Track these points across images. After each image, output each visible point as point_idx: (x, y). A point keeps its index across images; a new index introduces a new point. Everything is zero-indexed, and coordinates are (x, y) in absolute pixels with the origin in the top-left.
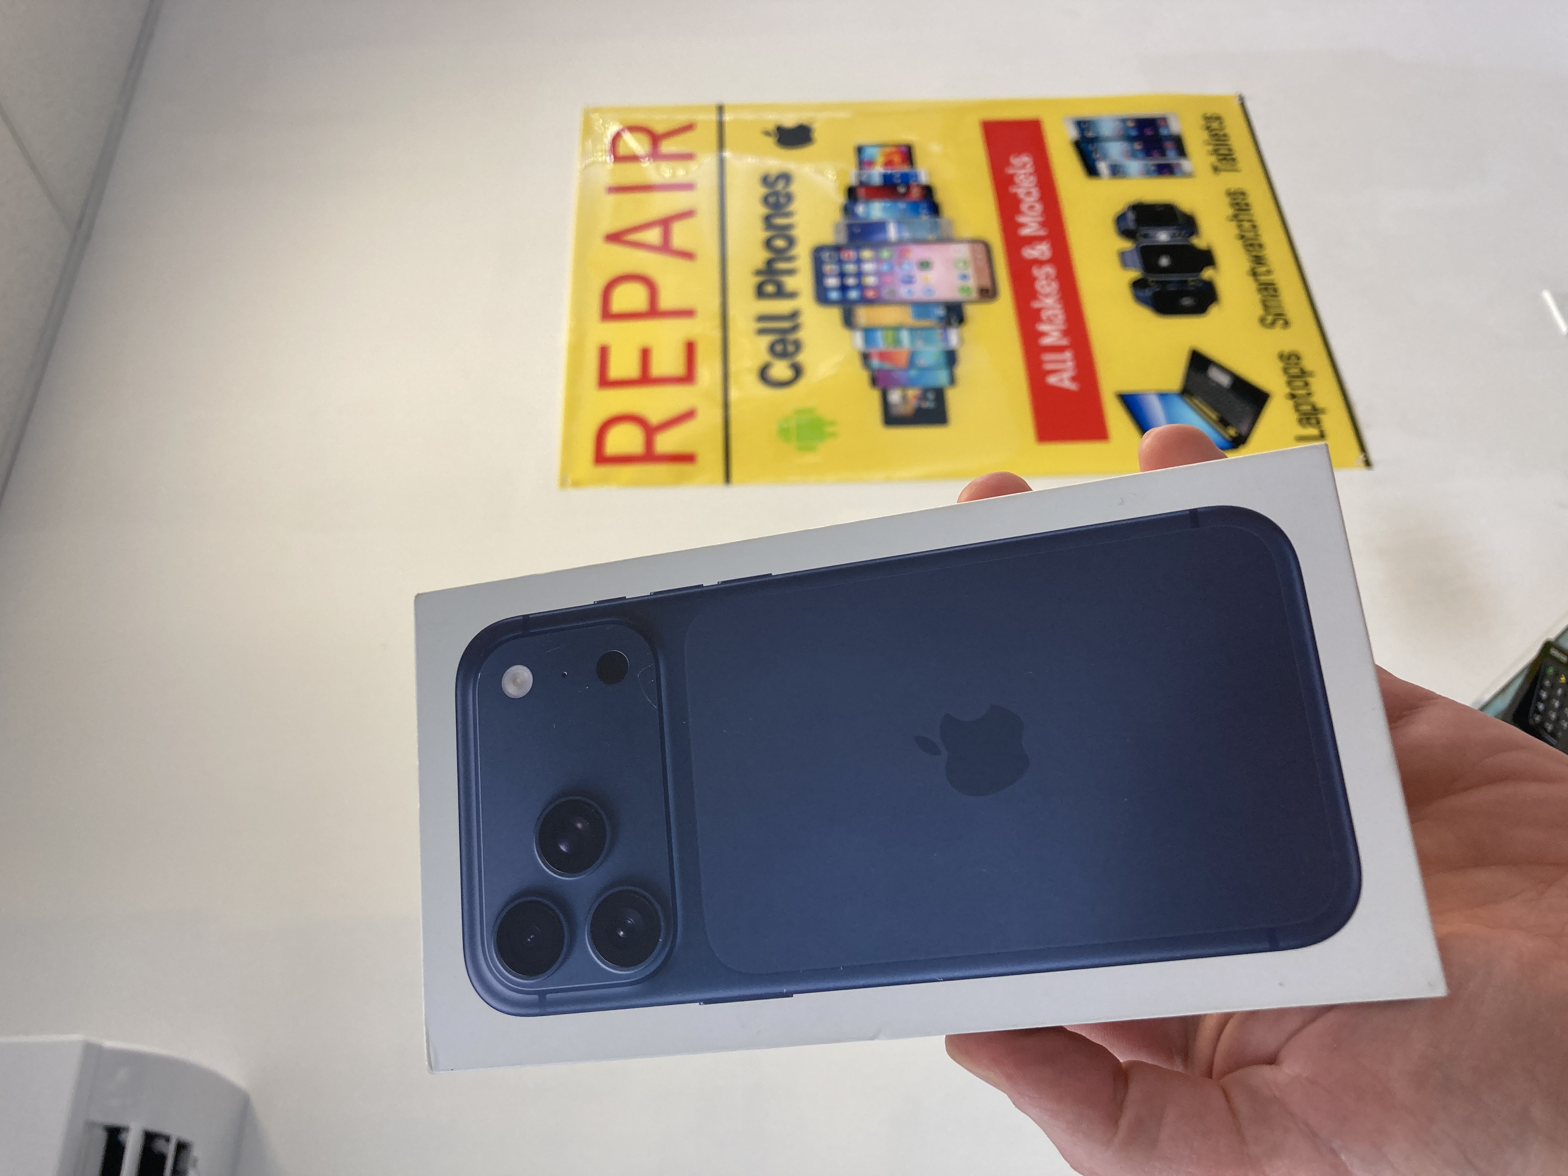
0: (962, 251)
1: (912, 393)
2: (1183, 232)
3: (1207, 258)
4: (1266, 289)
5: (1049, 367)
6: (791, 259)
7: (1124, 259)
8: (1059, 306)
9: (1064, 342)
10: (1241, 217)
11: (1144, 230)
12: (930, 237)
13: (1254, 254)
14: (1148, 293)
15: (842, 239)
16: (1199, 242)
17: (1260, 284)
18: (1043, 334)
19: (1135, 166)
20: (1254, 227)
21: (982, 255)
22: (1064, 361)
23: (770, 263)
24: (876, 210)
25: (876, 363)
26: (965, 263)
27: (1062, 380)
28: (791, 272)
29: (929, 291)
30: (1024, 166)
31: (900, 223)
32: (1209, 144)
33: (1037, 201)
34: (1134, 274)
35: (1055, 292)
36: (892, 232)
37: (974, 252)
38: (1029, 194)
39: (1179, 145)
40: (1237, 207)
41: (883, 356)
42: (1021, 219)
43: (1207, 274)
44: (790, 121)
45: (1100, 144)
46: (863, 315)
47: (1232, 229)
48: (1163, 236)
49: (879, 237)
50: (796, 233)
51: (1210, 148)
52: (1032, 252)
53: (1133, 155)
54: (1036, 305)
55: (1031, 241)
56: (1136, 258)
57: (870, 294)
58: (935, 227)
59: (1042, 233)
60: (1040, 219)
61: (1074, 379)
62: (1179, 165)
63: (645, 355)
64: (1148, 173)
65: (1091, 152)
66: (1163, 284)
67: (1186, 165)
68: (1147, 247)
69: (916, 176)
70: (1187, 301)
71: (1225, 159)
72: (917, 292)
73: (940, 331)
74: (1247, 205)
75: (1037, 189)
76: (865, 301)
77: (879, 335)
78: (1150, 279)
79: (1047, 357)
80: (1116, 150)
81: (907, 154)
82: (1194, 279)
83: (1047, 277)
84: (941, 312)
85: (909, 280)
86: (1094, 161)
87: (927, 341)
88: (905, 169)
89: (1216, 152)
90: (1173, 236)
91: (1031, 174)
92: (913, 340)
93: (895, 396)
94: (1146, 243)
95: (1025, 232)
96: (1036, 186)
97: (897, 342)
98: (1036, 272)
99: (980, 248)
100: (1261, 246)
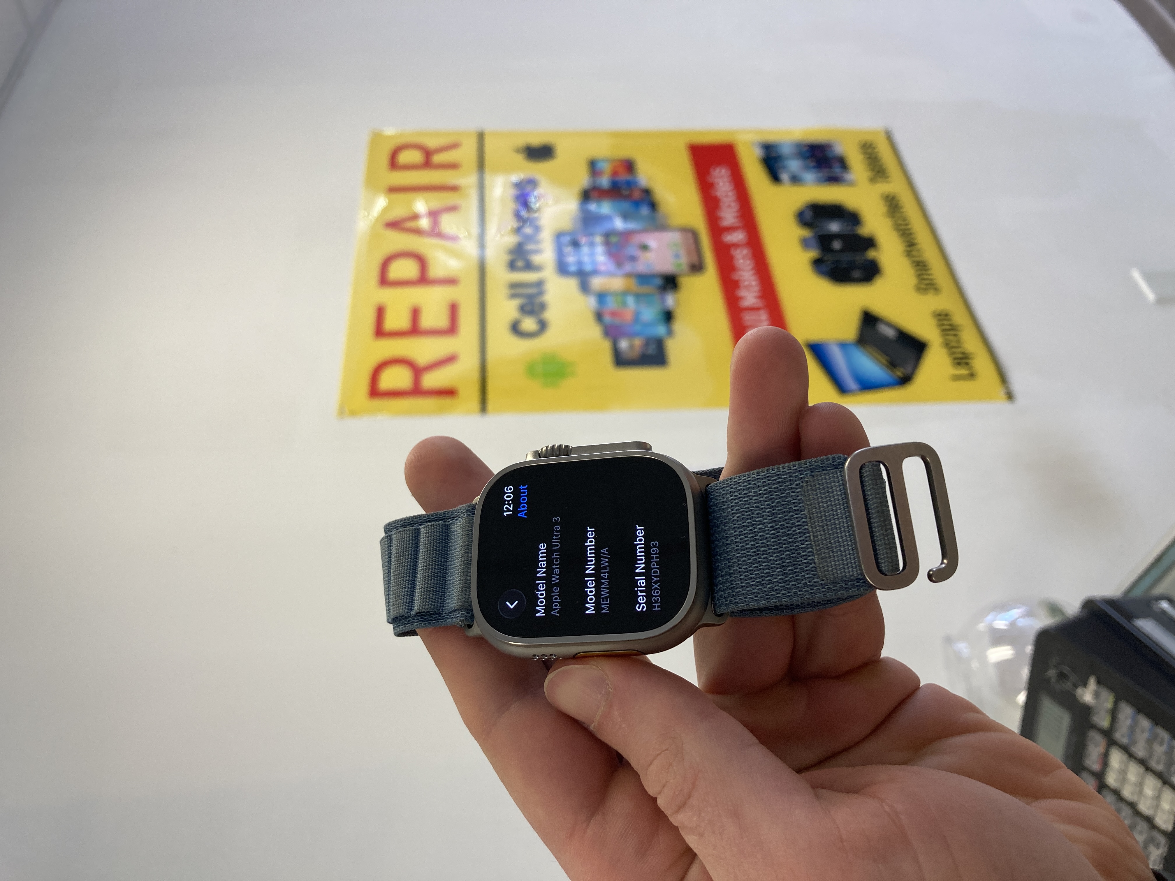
0: (675, 237)
1: (638, 342)
2: (850, 224)
3: (870, 243)
5: (748, 323)
6: (537, 242)
7: (804, 243)
8: (753, 278)
9: (760, 304)
10: (895, 214)
11: (819, 222)
12: (651, 226)
13: (908, 240)
14: (826, 267)
15: (577, 226)
16: (863, 231)
17: (914, 262)
18: (742, 298)
19: (809, 176)
20: (906, 221)
21: (691, 241)
22: (760, 318)
23: (519, 245)
24: (604, 208)
25: (607, 319)
26: (677, 245)
28: (537, 252)
29: (650, 266)
30: (722, 177)
31: (626, 217)
32: (866, 164)
33: (734, 201)
34: (813, 254)
35: (751, 266)
36: (618, 224)
37: (683, 237)
38: (727, 196)
39: (843, 163)
40: (891, 207)
41: (614, 314)
42: (723, 214)
43: (871, 254)
44: (536, 141)
45: (782, 161)
46: (596, 283)
47: (889, 222)
48: (834, 227)
49: (608, 226)
50: (541, 223)
51: (867, 166)
52: (731, 238)
53: (807, 168)
54: (735, 276)
55: (730, 229)
56: (815, 243)
57: (602, 268)
58: (654, 217)
59: (738, 225)
60: (736, 214)
62: (843, 176)
63: (415, 312)
64: (820, 182)
65: (775, 166)
66: (837, 262)
67: (849, 176)
68: (822, 235)
69: (636, 182)
70: (857, 274)
71: (878, 173)
72: (641, 267)
73: (657, 297)
74: (899, 205)
75: (735, 192)
76: (597, 273)
77: (610, 299)
78: (826, 258)
79: (746, 315)
81: (629, 166)
82: (861, 257)
83: (744, 256)
84: (659, 281)
85: (633, 259)
86: (778, 172)
87: (648, 303)
88: (628, 177)
89: (871, 168)
90: (842, 227)
91: (729, 182)
92: (636, 303)
93: (624, 344)
94: (822, 233)
95: (725, 223)
96: (732, 191)
97: (624, 304)
98: (735, 252)
99: (690, 235)
100: (911, 234)
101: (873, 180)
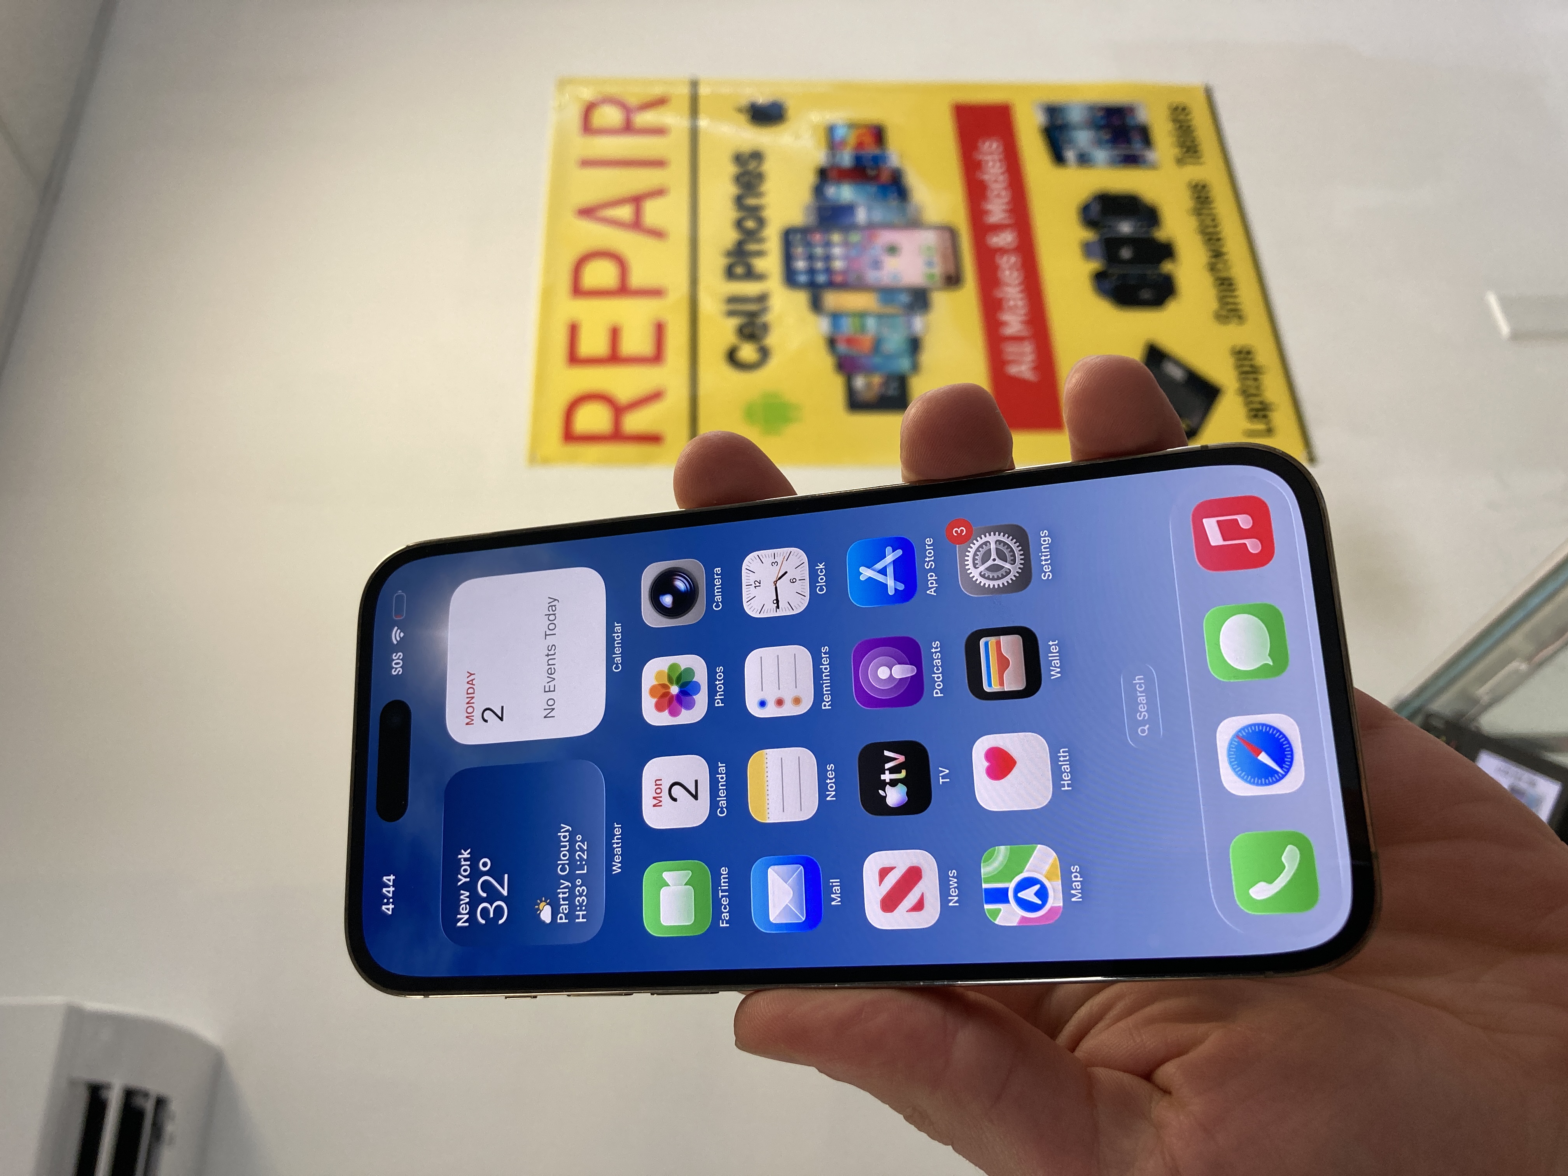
0: (929, 238)
1: (876, 379)
2: (1145, 224)
3: (1167, 251)
4: (1223, 284)
5: (1010, 357)
6: (760, 240)
7: (1086, 250)
8: (1019, 296)
9: (1025, 332)
10: (1202, 211)
11: (1108, 221)
12: (899, 221)
13: (1214, 248)
14: (1110, 285)
15: (812, 221)
16: (1161, 234)
17: (1217, 279)
18: (1005, 324)
19: (1101, 155)
20: (1215, 221)
21: (948, 243)
22: (1024, 352)
23: (740, 244)
24: (846, 193)
25: (842, 348)
26: (929, 248)
27: (1022, 371)
28: (760, 254)
29: (896, 276)
30: (991, 153)
31: (869, 206)
32: (1174, 136)
33: (1005, 189)
34: (1096, 265)
35: (1019, 280)
36: (861, 216)
37: (939, 238)
38: (996, 181)
39: (1145, 135)
40: (1198, 200)
41: (850, 341)
42: (989, 207)
43: (1167, 267)
44: (764, 98)
45: (1068, 131)
46: (832, 299)
47: (1193, 222)
48: (1125, 228)
49: (847, 220)
50: (766, 214)
51: (1176, 139)
52: (997, 240)
53: (1100, 144)
54: (999, 293)
55: (996, 228)
56: (1099, 249)
57: (838, 278)
58: (903, 211)
59: (1008, 221)
60: (1006, 207)
61: (1033, 370)
62: (1144, 156)
63: (615, 333)
64: (1113, 163)
65: (1060, 139)
66: (1124, 276)
67: (1152, 156)
68: (1109, 237)
69: (886, 159)
70: (1146, 295)
71: (1188, 152)
72: (885, 277)
73: (902, 319)
74: (1209, 198)
75: (1006, 175)
76: (832, 285)
77: (846, 320)
78: (1110, 271)
79: (1008, 347)
80: (1084, 138)
81: (878, 135)
82: (1153, 272)
83: (1011, 266)
84: (905, 298)
85: (877, 265)
86: (1063, 147)
87: (893, 327)
88: (877, 151)
89: (1180, 144)
90: (1135, 228)
91: (1000, 161)
92: (878, 328)
93: (860, 382)
95: (992, 219)
96: (1003, 173)
97: (863, 328)
98: (1000, 260)
99: (947, 235)
100: (1220, 240)
101: (1181, 161)
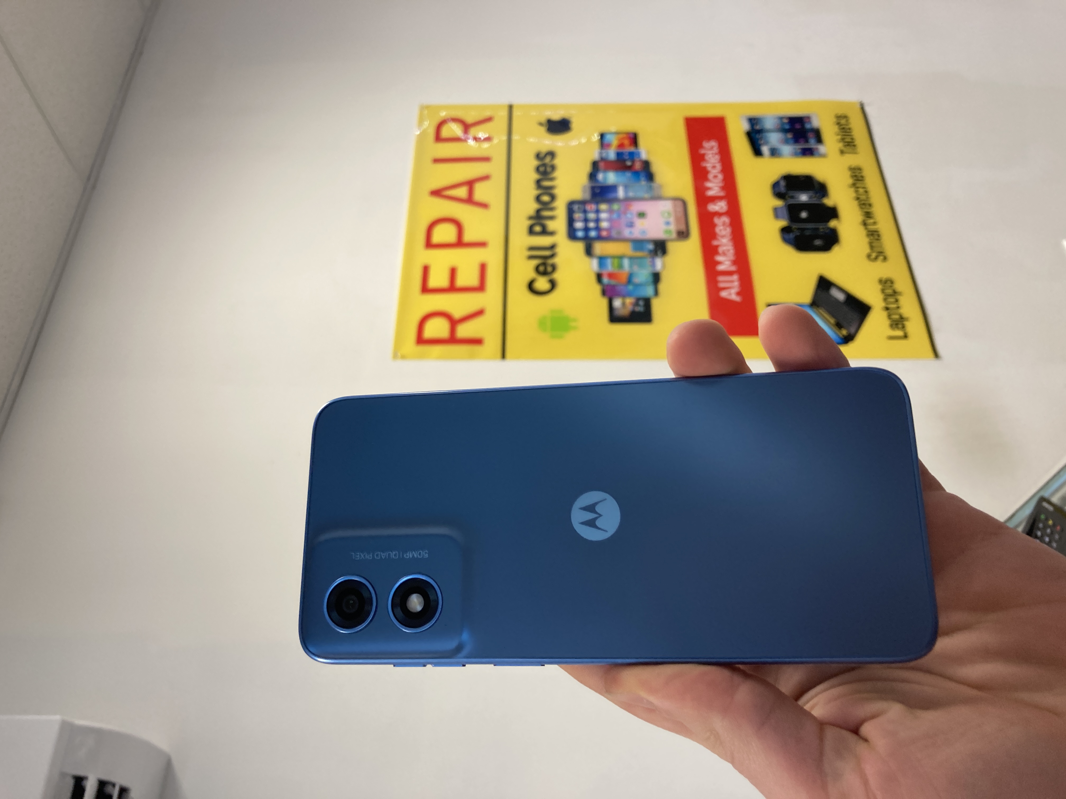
0: (667, 206)
1: (629, 301)
2: (818, 195)
3: (833, 213)
4: (872, 235)
5: (721, 285)
6: (552, 209)
7: (776, 213)
8: (731, 244)
9: (733, 268)
10: (858, 185)
11: (791, 193)
12: (646, 196)
13: (866, 210)
14: (792, 236)
15: (587, 196)
16: (828, 202)
17: (869, 231)
18: (719, 263)
19: (787, 149)
20: (866, 192)
21: (680, 209)
22: (732, 282)
23: (538, 211)
24: (611, 178)
25: (605, 280)
26: (669, 214)
27: (730, 294)
28: (552, 218)
29: (644, 232)
30: (712, 148)
31: (626, 187)
32: (838, 135)
33: (719, 173)
34: (783, 223)
35: (729, 234)
36: (621, 193)
37: (675, 206)
38: (714, 167)
40: (855, 178)
42: (708, 184)
43: (833, 223)
44: (556, 116)
45: (764, 134)
46: (599, 248)
47: (851, 193)
48: (804, 198)
49: (611, 196)
50: (556, 191)
51: (839, 137)
52: (713, 207)
53: (786, 142)
54: (715, 243)
55: (713, 199)
56: (785, 212)
57: (604, 234)
58: (650, 188)
59: (722, 194)
60: (721, 185)
61: (738, 294)
62: (817, 149)
63: (453, 272)
64: (796, 154)
65: (758, 139)
66: (803, 230)
67: (822, 149)
68: (792, 204)
69: (639, 154)
70: (818, 242)
71: (848, 145)
72: (636, 233)
73: (648, 260)
74: (862, 177)
75: (720, 164)
76: (599, 238)
77: (609, 261)
79: (721, 278)
80: (774, 138)
81: (634, 139)
82: (824, 227)
83: (724, 224)
84: (651, 247)
85: (631, 225)
86: (760, 145)
87: (641, 266)
88: (632, 149)
89: (843, 140)
90: (810, 198)
91: (716, 154)
92: (631, 266)
93: (617, 303)
94: (791, 202)
95: (710, 193)
97: (621, 266)
98: (716, 220)
99: (680, 204)
100: (870, 205)
101: (842, 152)
